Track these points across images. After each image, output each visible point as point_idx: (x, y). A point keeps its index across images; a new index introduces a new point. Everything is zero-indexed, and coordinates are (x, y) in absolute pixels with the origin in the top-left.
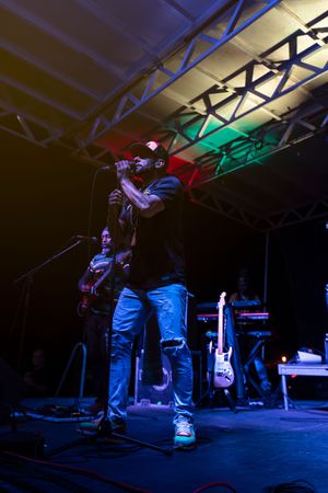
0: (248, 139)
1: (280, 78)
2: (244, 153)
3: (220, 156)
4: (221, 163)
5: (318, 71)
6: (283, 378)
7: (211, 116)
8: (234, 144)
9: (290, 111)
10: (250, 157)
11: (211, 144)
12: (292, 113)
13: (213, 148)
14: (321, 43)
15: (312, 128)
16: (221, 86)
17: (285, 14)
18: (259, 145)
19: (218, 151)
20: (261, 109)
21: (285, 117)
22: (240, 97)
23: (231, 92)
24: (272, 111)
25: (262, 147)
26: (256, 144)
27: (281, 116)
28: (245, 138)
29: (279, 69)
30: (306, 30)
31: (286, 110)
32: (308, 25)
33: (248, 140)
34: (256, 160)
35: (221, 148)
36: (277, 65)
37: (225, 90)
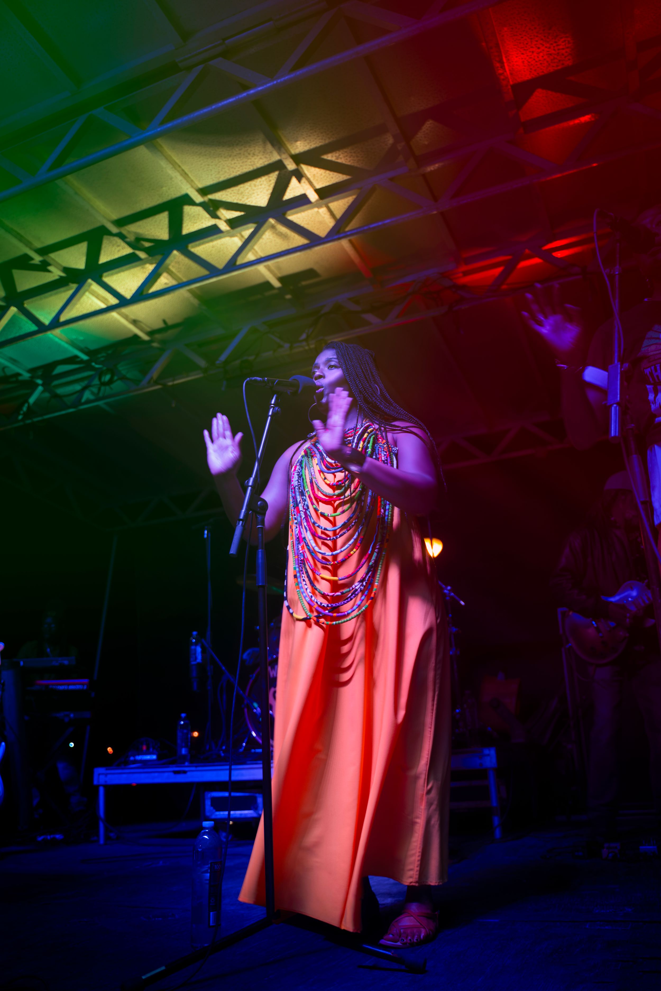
0: (87, 363)
1: (150, 268)
2: (78, 387)
3: (31, 385)
4: (32, 400)
5: (213, 271)
6: (101, 789)
7: (13, 310)
8: (60, 369)
9: (167, 327)
10: (87, 395)
11: (14, 361)
12: (170, 333)
13: (16, 369)
14: (223, 226)
15: (203, 363)
16: (37, 259)
17: (163, 163)
18: (107, 378)
19: (26, 376)
20: (114, 315)
21: (158, 336)
22: (74, 286)
23: (56, 273)
24: (135, 322)
25: (111, 382)
26: (101, 374)
27: (151, 333)
28: (82, 361)
29: (149, 251)
30: (198, 198)
31: (159, 325)
32: (203, 191)
33: (87, 365)
34: (100, 403)
35: (32, 371)
36: (147, 245)
37: (44, 267)
